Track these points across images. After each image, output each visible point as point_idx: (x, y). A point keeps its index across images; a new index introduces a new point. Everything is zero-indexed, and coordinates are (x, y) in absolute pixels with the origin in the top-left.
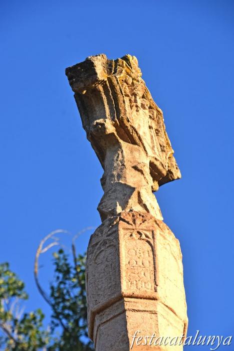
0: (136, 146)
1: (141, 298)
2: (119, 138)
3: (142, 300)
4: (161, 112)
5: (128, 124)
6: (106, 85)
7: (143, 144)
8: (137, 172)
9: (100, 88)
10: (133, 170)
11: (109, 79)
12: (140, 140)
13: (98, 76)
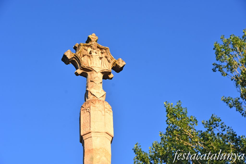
0: (92, 72)
1: (87, 134)
2: (86, 72)
3: (87, 135)
4: (108, 48)
5: (85, 67)
6: (75, 57)
7: (94, 70)
8: (92, 82)
9: (74, 59)
10: (91, 82)
11: (74, 55)
12: (92, 69)
13: (68, 58)
